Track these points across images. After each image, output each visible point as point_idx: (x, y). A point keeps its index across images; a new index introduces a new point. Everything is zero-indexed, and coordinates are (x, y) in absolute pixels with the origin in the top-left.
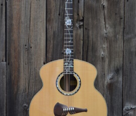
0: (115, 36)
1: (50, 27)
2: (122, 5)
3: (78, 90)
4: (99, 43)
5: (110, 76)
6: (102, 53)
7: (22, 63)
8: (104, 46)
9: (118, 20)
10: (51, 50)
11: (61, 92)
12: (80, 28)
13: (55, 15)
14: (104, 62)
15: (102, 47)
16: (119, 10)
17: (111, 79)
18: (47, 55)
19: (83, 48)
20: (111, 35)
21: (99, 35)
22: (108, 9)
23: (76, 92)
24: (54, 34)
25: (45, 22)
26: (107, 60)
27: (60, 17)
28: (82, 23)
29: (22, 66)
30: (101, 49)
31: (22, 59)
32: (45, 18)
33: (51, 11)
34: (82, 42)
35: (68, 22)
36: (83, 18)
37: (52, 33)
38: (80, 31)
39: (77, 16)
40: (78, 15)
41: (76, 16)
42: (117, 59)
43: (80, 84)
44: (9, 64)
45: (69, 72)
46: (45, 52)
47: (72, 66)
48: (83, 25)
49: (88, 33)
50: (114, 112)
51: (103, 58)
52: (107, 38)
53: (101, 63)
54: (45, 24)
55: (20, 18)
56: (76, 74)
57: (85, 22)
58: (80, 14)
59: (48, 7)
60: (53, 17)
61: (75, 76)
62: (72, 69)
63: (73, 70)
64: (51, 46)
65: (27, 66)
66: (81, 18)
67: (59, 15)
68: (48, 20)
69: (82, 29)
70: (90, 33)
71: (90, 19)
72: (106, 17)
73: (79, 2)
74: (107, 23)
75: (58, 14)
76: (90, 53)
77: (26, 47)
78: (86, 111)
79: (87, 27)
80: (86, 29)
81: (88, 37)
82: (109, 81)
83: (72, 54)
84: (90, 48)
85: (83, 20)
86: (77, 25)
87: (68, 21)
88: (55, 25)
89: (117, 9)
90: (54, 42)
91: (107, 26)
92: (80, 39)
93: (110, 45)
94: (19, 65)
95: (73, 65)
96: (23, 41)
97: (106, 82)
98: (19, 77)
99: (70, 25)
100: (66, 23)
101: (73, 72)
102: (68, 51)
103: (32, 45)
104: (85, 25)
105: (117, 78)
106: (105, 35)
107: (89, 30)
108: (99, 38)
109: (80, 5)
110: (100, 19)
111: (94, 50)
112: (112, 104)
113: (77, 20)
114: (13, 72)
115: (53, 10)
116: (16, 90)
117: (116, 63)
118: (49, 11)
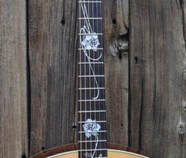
1: (38, 56)
6: (181, 123)
8: (184, 104)
10: (41, 121)
12: (120, 57)
13: (50, 25)
15: (180, 108)
18: (33, 133)
19: (129, 111)
24: (49, 75)
25: (24, 43)
27: (66, 28)
28: (124, 45)
30: (178, 114)
32: (24, 31)
33: (39, 12)
34: (127, 94)
36: (129, 29)
37: (45, 73)
38: (122, 67)
39: (112, 26)
40: (114, 21)
46: (26, 127)
48: (128, 50)
49: (142, 70)
51: (182, 137)
53: (177, 149)
54: (24, 49)
57: (132, 40)
58: (119, 21)
60: (44, 29)
64: (43, 108)
66: (124, 31)
67: (63, 22)
68: (32, 38)
69: (125, 61)
70: (148, 69)
71: (148, 34)
75: (60, 19)
76: (148, 125)
79: (138, 55)
80: (136, 59)
81: (143, 82)
84: (149, 110)
85: (126, 37)
86: (113, 50)
88: (53, 51)
90: (49, 96)
92: (120, 88)
100: (83, 43)
104: (132, 47)
107: (143, 62)
108: (171, 85)
110: (172, 33)
111: (160, 115)
113: (113, 37)
115: (45, 10)
118: (33, 11)
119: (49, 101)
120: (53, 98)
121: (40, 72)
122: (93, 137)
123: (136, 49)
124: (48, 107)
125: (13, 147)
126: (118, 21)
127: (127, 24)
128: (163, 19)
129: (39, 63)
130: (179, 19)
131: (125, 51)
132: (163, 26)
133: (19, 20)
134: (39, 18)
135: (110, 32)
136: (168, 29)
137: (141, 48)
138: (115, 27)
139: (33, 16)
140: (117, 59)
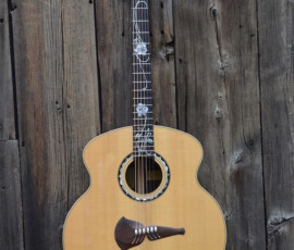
0: (242, 73)
1: (106, 61)
2: (252, 7)
3: (164, 190)
4: (209, 88)
5: (237, 155)
6: (217, 109)
7: (52, 139)
8: (220, 94)
9: (246, 40)
10: (109, 110)
11: (129, 195)
12: (168, 59)
13: (113, 37)
14: (223, 127)
15: (217, 98)
16: (247, 19)
17: (238, 162)
18: (104, 119)
19: (177, 101)
20: (233, 71)
21: (208, 73)
22: (223, 17)
23: (160, 195)
24: (114, 75)
25: (95, 51)
26: (228, 124)
27: (126, 39)
28: (171, 50)
29: (52, 146)
30: (215, 101)
31: (51, 133)
32: (94, 42)
33: (105, 28)
34: (174, 88)
35: (140, 48)
36: (174, 38)
37: (111, 74)
38: (169, 67)
39: (160, 36)
40: (162, 32)
41: (158, 36)
42: (248, 119)
43: (169, 177)
44: (23, 142)
45: (144, 153)
46: (98, 115)
47: (150, 141)
48: (174, 54)
49: (185, 68)
50: (250, 228)
51: (219, 120)
52: (224, 78)
53: (216, 130)
54: (94, 56)
55: (41, 47)
56: (158, 155)
57: (177, 46)
58: (166, 32)
59: (100, 20)
60: (109, 40)
61: (158, 160)
62: (150, 146)
63: (152, 148)
64: (111, 101)
65: (62, 145)
66: (170, 40)
67: (123, 35)
68: (101, 48)
69: (172, 62)
70: (190, 68)
71: (189, 41)
72: (221, 34)
73: (162, 6)
74: (223, 46)
75: (121, 32)
76: (192, 111)
77: (58, 106)
78: (182, 232)
79: (182, 57)
80: (180, 60)
81: (186, 78)
82: (235, 167)
83: (149, 115)
84: (192, 100)
85: (172, 44)
86: (162, 54)
87: (139, 46)
88: (116, 57)
89: (243, 17)
90: (115, 91)
91: (224, 52)
92: (169, 83)
93: (233, 93)
94: (45, 144)
95: (152, 138)
96: (51, 95)
97: (228, 168)
98: (46, 169)
99: (144, 54)
100: (136, 50)
101: (153, 153)
102: (142, 109)
103: (71, 102)
104: (177, 52)
105: (252, 158)
106: (220, 71)
107: (186, 63)
108: (208, 79)
109: (165, 13)
110: (208, 39)
111: (200, 103)
112: (243, 213)
113: (162, 44)
114: (34, 160)
115: (110, 26)
116: (42, 197)
117: (246, 128)
118: (101, 27)
119: (115, 95)
120: (118, 92)
121: (108, 74)
122: (143, 117)
123: (180, 53)
124: (115, 100)
125: (89, 130)
127: (172, 33)
128: (200, 29)
129: (106, 67)
130: (213, 28)
131: (171, 54)
132: (201, 34)
133: (90, 34)
134: (105, 33)
135: (159, 40)
136: (205, 36)
137: (184, 52)
138: (163, 37)
139: (101, 31)
140: (166, 61)
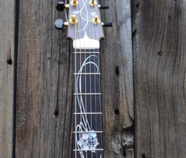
1: (26, 154)
12: (124, 154)
25: (11, 138)
27: (60, 121)
28: (129, 140)
32: (10, 124)
33: (29, 102)
35: (87, 140)
36: (134, 121)
39: (114, 117)
40: (117, 112)
41: (110, 119)
48: (134, 146)
54: (10, 145)
57: (138, 134)
59: (21, 90)
60: (35, 121)
66: (128, 124)
67: (56, 113)
71: (157, 126)
73: (117, 72)
75: (53, 110)
79: (146, 152)
80: (143, 157)
85: (131, 130)
86: (116, 146)
87: (85, 137)
99: (93, 149)
100: (80, 143)
104: (139, 143)
109: (121, 82)
113: (115, 130)
115: (36, 100)
118: (22, 101)
123: (143, 145)
126: (121, 111)
127: (132, 114)
128: (174, 109)
131: (130, 147)
132: (175, 116)
133: (5, 111)
134: (29, 109)
135: (112, 124)
137: (149, 143)
139: (22, 107)
140: (120, 156)
